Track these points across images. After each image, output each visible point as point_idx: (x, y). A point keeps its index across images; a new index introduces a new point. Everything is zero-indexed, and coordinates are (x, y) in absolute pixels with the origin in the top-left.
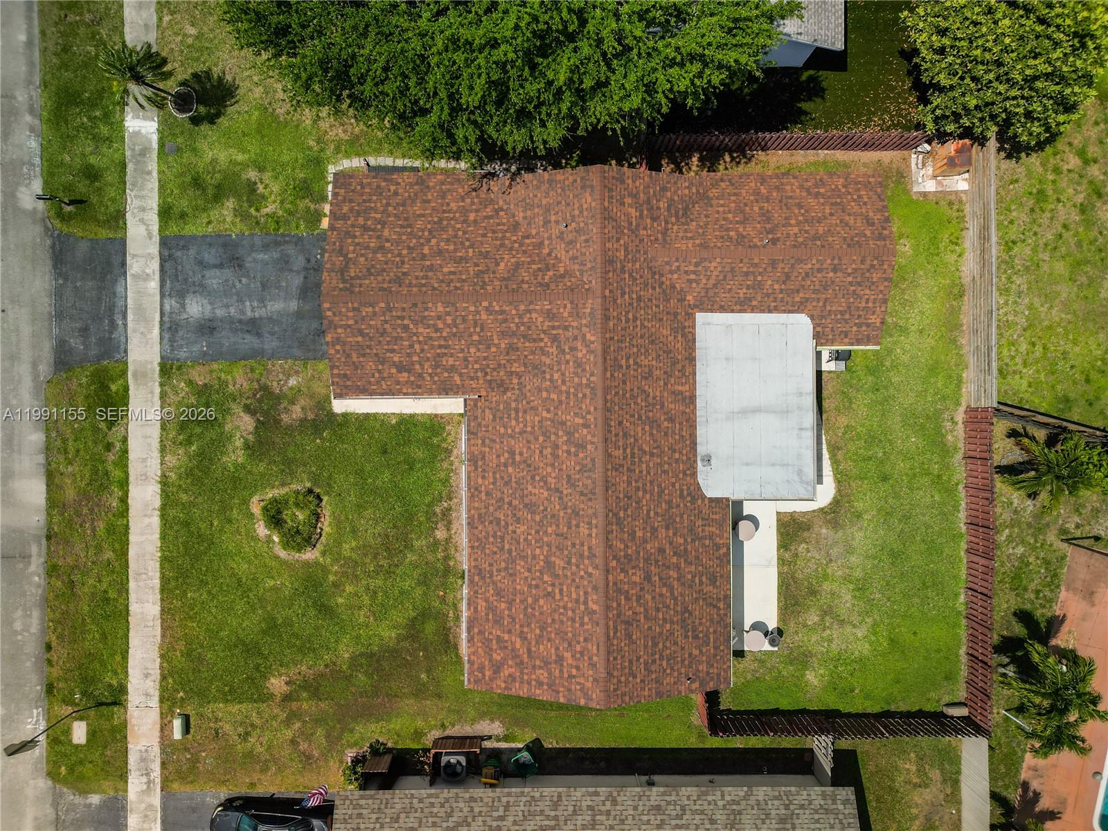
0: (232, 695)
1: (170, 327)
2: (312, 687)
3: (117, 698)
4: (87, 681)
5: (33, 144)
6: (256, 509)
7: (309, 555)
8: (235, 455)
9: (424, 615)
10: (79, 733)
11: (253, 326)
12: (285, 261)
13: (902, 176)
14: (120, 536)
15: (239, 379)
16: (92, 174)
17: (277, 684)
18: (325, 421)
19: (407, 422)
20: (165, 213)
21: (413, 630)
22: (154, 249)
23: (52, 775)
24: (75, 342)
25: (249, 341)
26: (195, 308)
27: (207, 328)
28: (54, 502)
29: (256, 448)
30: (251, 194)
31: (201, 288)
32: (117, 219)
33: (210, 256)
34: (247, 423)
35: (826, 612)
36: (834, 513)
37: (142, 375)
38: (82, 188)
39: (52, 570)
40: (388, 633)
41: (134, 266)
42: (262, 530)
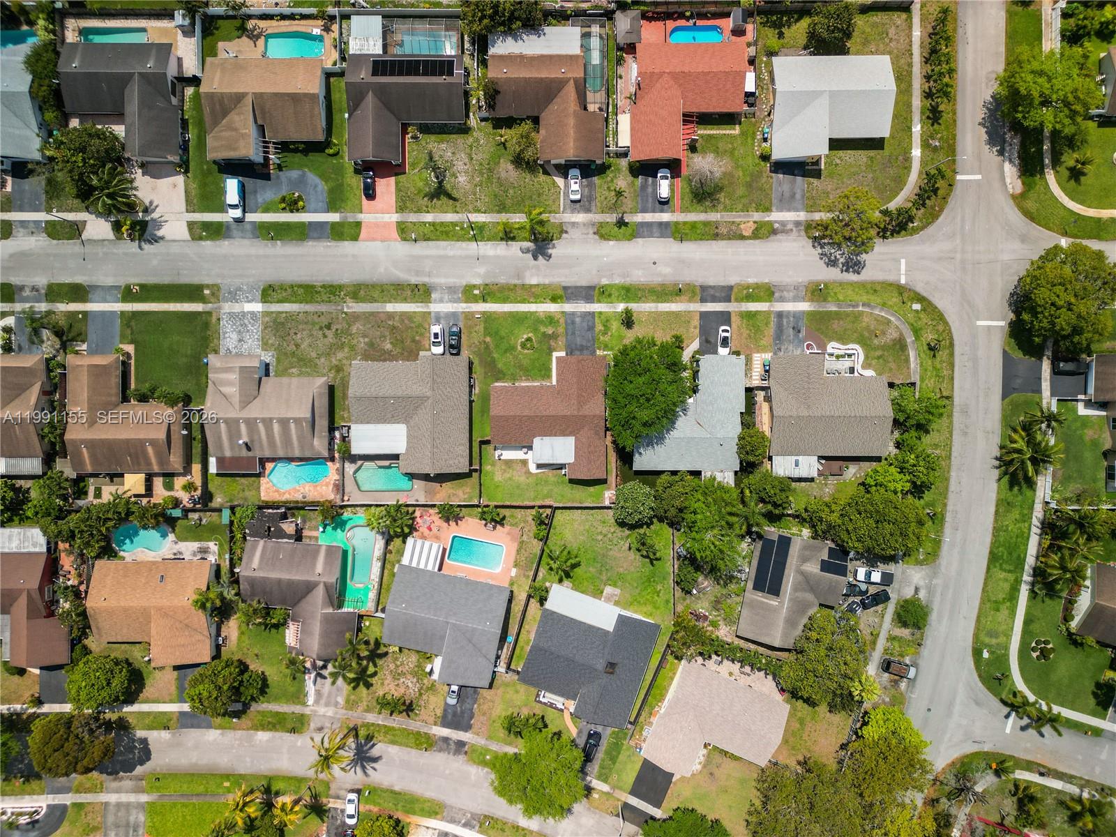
0: (485, 328)
1: (573, 314)
2: (487, 347)
3: (484, 301)
4: (489, 294)
5: (617, 282)
6: (530, 335)
7: (519, 348)
8: (543, 329)
9: (504, 374)
10: (476, 292)
11: (573, 333)
12: (589, 341)
13: (609, 489)
14: (523, 301)
15: (561, 330)
16: (610, 295)
17: (488, 339)
18: (551, 350)
19: (550, 370)
20: (600, 313)
21: (500, 371)
22: (592, 310)
23: (466, 286)
24: (569, 291)
25: (570, 333)
26: (578, 320)
27: (573, 323)
28: (531, 286)
29: (544, 334)
30: (605, 333)
31: (582, 321)
32: (599, 302)
33: (590, 323)
34: (550, 332)
35: (505, 471)
36: (528, 473)
37: (562, 307)
38: (606, 293)
39: (515, 285)
40: (500, 366)
41: (588, 305)
42: (525, 336)
